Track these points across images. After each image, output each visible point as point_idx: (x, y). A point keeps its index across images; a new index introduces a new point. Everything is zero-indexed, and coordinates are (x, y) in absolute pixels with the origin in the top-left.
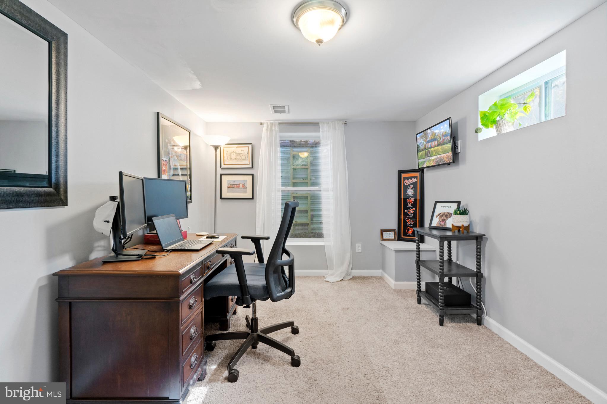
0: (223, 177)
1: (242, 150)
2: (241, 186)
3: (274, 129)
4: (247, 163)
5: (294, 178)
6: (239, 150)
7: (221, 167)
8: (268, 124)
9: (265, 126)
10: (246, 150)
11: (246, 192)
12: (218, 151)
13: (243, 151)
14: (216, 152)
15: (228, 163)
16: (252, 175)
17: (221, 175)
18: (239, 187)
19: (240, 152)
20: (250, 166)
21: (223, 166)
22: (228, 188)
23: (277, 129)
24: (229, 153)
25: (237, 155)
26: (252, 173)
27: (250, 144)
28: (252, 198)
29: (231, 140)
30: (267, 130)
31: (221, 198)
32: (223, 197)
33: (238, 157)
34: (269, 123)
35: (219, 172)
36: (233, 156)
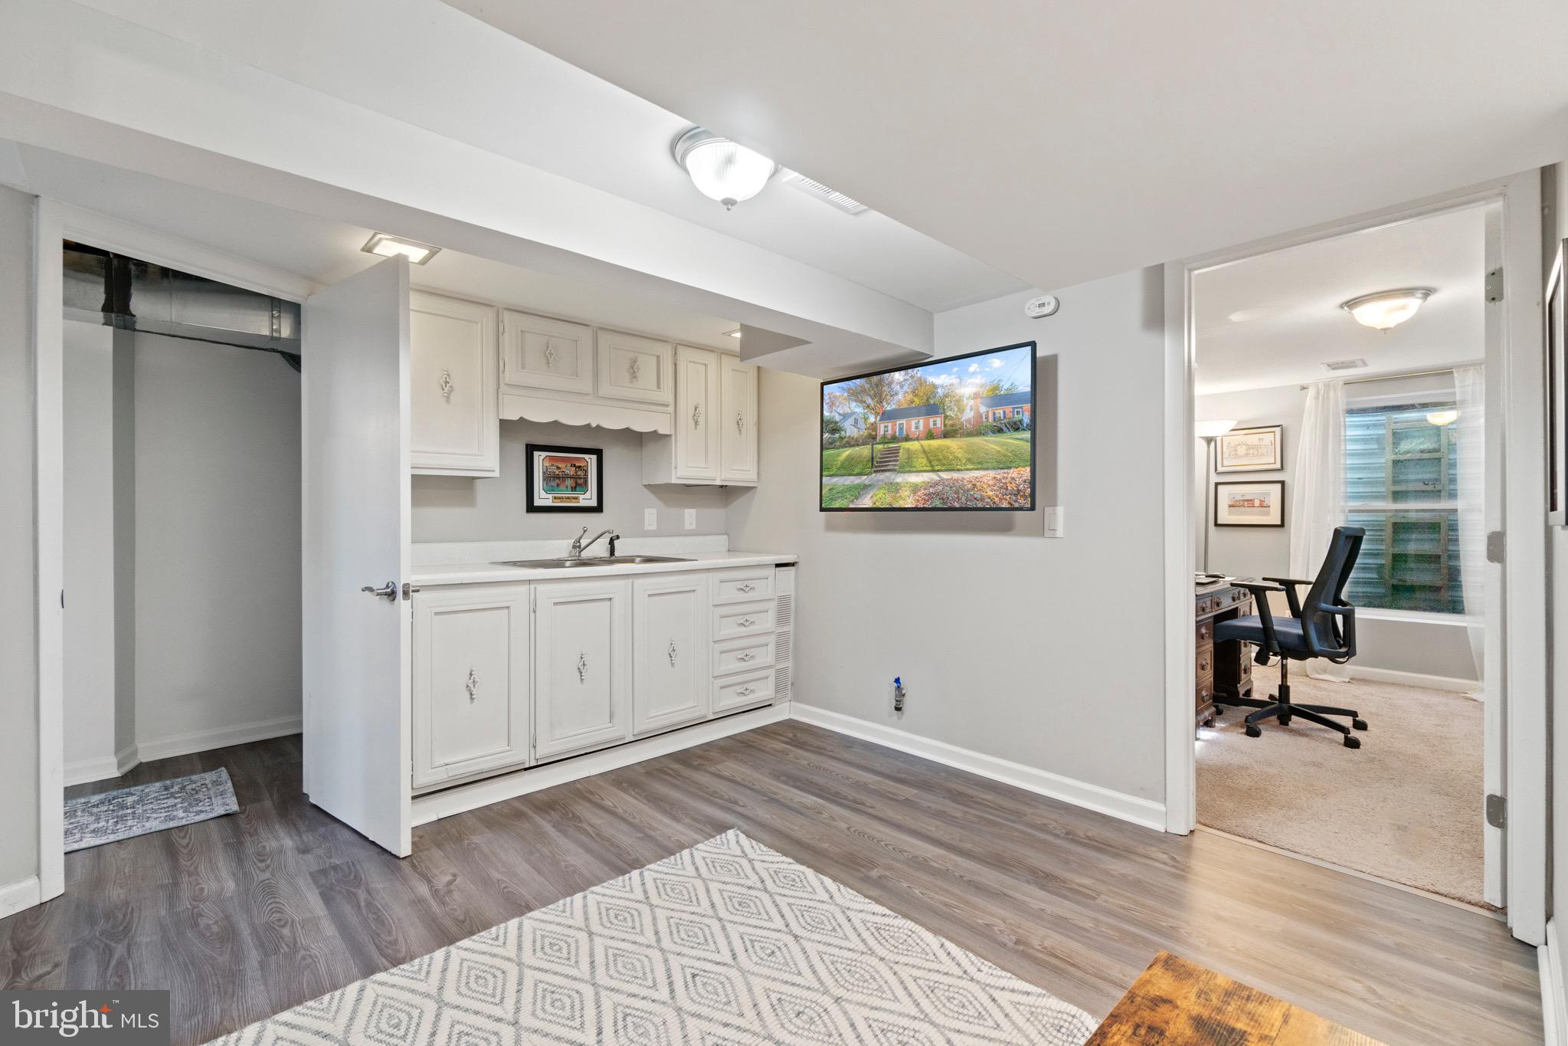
0: (1220, 487)
1: (1260, 439)
2: (1257, 503)
3: (1332, 394)
4: (1271, 460)
5: (1395, 482)
6: (1253, 439)
7: (1216, 470)
8: (1318, 387)
9: (1311, 392)
10: (1270, 439)
11: (1268, 514)
12: (1213, 444)
13: (1262, 439)
14: (1209, 447)
15: (1228, 463)
16: (1283, 483)
17: (1217, 484)
18: (1253, 504)
19: (1256, 442)
20: (1278, 466)
21: (1220, 469)
22: (1230, 506)
23: (1340, 394)
24: (1232, 445)
25: (1250, 447)
26: (1282, 480)
27: (1279, 426)
28: (1282, 525)
29: (1239, 423)
30: (1317, 398)
31: (1216, 524)
32: (1219, 522)
33: (1251, 451)
34: (1321, 386)
35: (1214, 479)
36: (1242, 450)
